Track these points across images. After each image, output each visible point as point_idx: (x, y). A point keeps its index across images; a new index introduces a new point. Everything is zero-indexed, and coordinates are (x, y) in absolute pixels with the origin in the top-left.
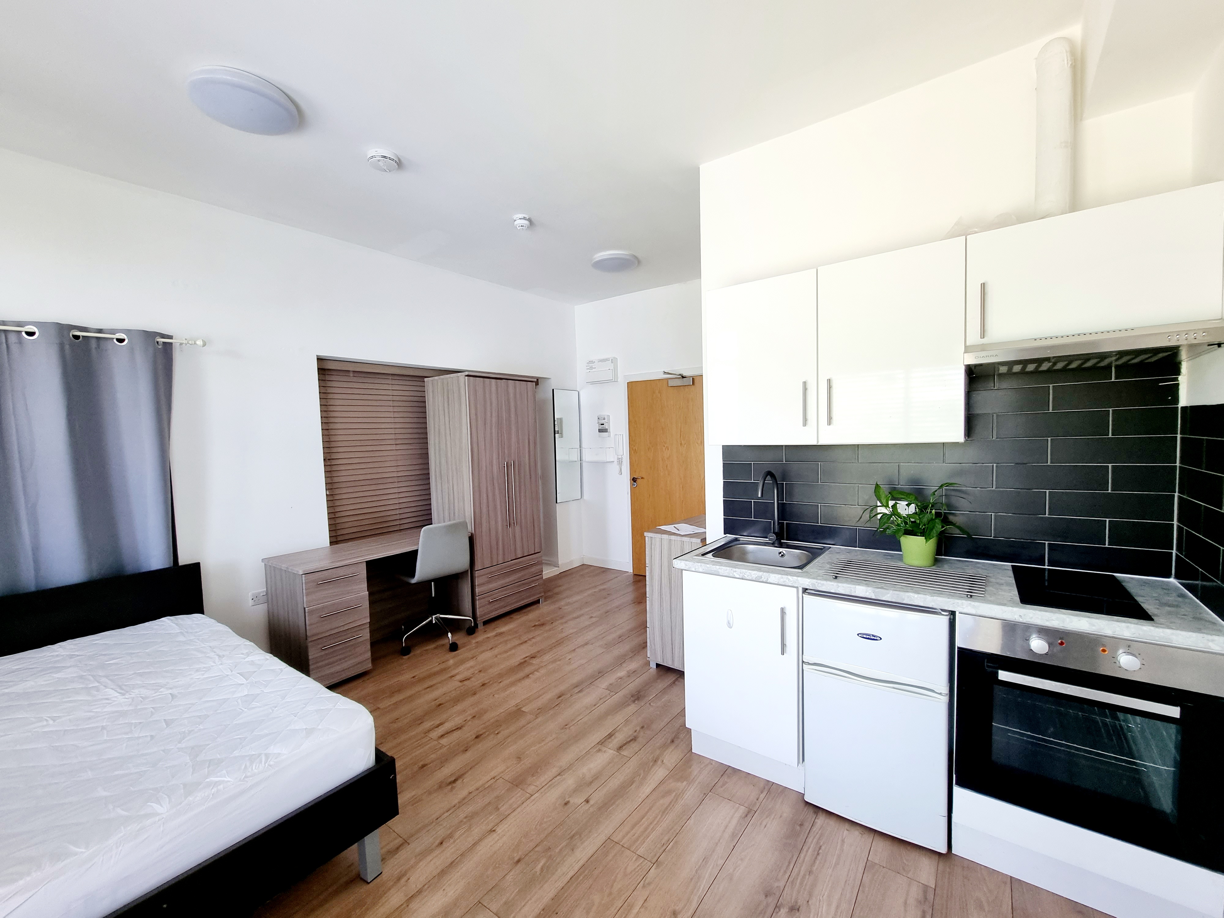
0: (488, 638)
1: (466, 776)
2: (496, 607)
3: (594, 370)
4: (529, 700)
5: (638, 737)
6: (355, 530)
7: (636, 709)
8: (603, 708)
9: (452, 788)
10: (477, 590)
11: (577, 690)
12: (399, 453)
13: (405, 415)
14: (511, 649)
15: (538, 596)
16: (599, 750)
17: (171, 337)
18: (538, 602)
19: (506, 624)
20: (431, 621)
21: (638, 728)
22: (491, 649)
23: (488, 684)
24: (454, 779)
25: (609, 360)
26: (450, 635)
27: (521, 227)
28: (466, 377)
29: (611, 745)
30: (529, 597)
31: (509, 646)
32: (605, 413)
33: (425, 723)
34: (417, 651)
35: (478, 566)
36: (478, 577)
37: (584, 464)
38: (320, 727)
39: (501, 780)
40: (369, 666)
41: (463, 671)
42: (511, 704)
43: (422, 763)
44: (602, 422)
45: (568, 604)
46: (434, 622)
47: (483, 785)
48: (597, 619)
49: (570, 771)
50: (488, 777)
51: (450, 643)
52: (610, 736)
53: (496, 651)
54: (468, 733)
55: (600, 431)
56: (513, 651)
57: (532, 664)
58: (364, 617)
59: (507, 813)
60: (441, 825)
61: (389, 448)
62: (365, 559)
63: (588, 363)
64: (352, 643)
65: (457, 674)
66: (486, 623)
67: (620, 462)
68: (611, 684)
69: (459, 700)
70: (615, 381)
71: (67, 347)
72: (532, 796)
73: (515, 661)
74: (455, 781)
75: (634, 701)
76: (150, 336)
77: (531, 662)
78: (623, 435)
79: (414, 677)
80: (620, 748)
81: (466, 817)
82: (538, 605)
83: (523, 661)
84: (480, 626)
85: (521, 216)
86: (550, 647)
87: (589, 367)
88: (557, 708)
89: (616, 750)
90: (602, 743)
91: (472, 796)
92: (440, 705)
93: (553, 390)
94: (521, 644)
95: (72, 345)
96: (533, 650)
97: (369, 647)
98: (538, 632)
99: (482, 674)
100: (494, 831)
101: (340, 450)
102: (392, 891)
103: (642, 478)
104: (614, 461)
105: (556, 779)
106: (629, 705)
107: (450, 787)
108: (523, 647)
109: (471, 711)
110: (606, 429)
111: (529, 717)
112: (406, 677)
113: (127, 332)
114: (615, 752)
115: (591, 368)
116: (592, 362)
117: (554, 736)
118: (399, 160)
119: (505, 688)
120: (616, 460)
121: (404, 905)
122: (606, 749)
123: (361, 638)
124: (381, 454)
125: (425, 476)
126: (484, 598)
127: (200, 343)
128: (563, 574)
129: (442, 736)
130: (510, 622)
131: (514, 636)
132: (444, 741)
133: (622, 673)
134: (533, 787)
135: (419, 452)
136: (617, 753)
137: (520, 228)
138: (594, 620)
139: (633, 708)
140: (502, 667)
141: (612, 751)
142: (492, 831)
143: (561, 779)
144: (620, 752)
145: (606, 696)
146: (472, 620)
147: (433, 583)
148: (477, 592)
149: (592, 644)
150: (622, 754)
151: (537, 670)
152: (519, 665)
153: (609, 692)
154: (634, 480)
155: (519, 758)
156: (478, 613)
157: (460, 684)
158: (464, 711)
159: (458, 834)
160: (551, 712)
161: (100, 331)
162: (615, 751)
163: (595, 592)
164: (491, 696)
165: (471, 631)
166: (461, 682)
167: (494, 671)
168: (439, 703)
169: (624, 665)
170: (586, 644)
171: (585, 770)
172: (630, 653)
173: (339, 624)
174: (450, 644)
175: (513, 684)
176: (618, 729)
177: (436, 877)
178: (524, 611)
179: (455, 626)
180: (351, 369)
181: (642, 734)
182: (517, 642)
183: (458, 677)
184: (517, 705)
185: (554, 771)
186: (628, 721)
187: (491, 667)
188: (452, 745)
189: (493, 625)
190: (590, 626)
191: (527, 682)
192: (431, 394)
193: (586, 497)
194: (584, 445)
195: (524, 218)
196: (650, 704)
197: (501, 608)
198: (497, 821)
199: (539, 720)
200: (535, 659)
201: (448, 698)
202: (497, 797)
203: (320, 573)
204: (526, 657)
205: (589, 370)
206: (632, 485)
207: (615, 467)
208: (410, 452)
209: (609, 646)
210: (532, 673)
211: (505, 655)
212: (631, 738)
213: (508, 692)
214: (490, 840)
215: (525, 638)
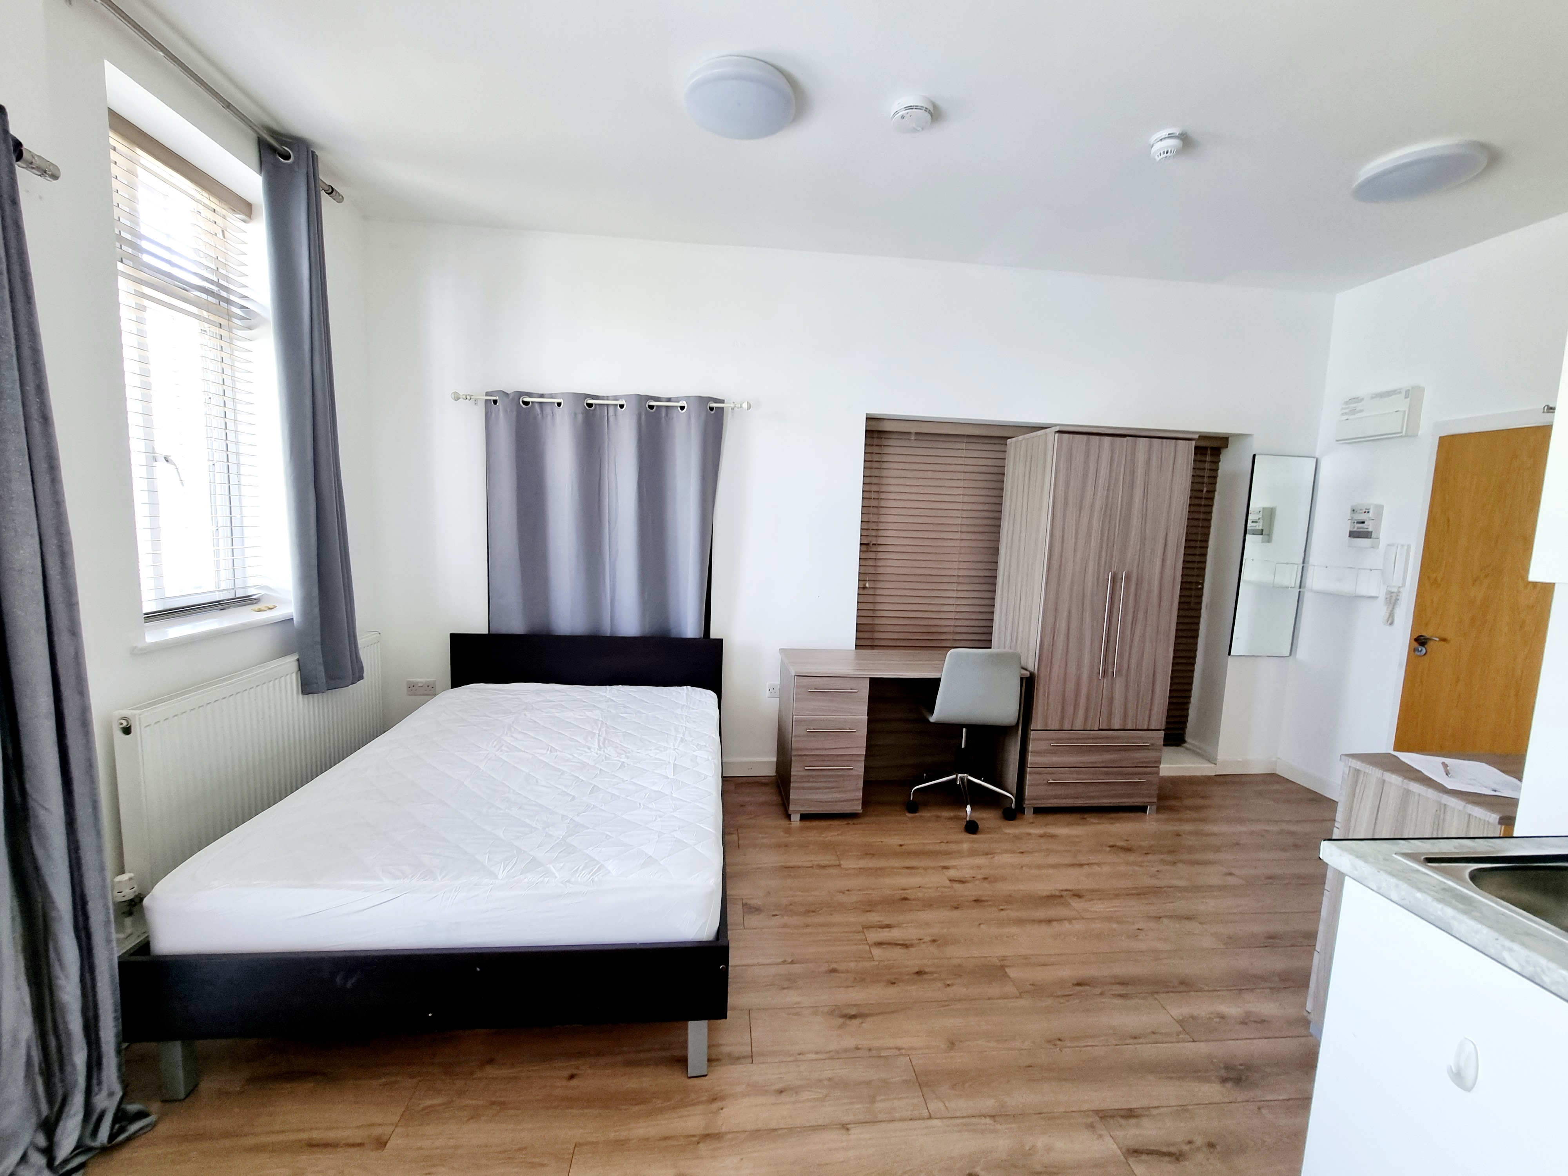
0: (1029, 834)
1: (869, 1019)
2: (1059, 792)
3: (1358, 415)
4: (1027, 961)
5: (1187, 1159)
6: (895, 636)
7: (1218, 1098)
8: (1148, 1051)
9: (844, 1023)
10: (1029, 758)
11: (1120, 990)
12: (963, 544)
13: (977, 492)
14: (1052, 866)
15: (1147, 800)
16: (1091, 1127)
17: (722, 402)
18: (1142, 809)
19: (1069, 824)
20: (955, 780)
21: (1199, 1141)
22: (1022, 853)
23: (986, 904)
24: (853, 1013)
25: (1400, 393)
26: (968, 808)
27: (1165, 155)
28: (1057, 435)
29: (1119, 1134)
30: (1129, 796)
31: (1052, 860)
32: (1372, 500)
33: (872, 914)
34: (926, 814)
35: (1037, 723)
36: (1033, 740)
37: (1308, 597)
38: (662, 862)
39: (904, 1060)
40: (858, 808)
41: (963, 866)
42: (995, 952)
43: (834, 966)
44: (1362, 517)
45: (1197, 833)
46: (958, 783)
47: (879, 1049)
48: (1242, 882)
49: (1013, 1125)
50: (892, 1043)
51: (968, 819)
52: (1130, 1114)
53: (1026, 859)
54: (910, 960)
55: (1353, 534)
56: (1051, 871)
57: (1069, 904)
58: (859, 746)
59: (881, 1117)
60: (798, 1066)
61: (951, 536)
62: (870, 675)
63: (1346, 403)
64: (839, 773)
65: (954, 867)
66: (1040, 811)
67: (1392, 600)
68: (1193, 1018)
69: (931, 905)
70: (1409, 434)
71: (643, 417)
72: (930, 1118)
73: (1045, 888)
74: (853, 1017)
75: (1224, 1080)
76: (703, 400)
77: (1070, 901)
78: (1409, 546)
79: (901, 845)
80: (1135, 1152)
81: (829, 1079)
82: (1142, 814)
83: (1057, 893)
84: (1029, 813)
85: (1164, 133)
86: (1117, 892)
87: (1347, 411)
88: (1062, 1001)
89: (1124, 1150)
90: (1104, 1115)
91: (859, 1053)
92: (906, 899)
93: (1254, 456)
94: (1073, 865)
95: (647, 413)
96: (1085, 884)
97: (861, 785)
98: (1111, 858)
99: (986, 884)
100: (848, 1129)
101: (889, 533)
102: (699, 1109)
103: (1444, 640)
104: (1377, 597)
105: (983, 1120)
106: (1207, 1080)
107: (841, 1021)
108: (1075, 872)
109: (935, 931)
110: (1368, 532)
111: (1010, 989)
112: (893, 841)
113: (687, 398)
114: (1119, 1152)
115: (1353, 411)
116: (1357, 400)
117: (1027, 1045)
118: (935, 106)
119: (1001, 923)
120: (1382, 595)
121: (694, 1139)
122: (1104, 1132)
123: (852, 771)
124: (944, 543)
125: (990, 580)
126: (1040, 773)
127: (745, 406)
128: (1218, 779)
129: (879, 944)
130: (1079, 824)
131: (1068, 848)
132: (877, 952)
133: (1232, 1009)
134: (940, 1105)
135: (987, 544)
136: (1122, 1158)
137: (1160, 157)
138: (1231, 880)
139: (1211, 1091)
140: (1022, 887)
141: (1115, 1146)
142: (845, 1127)
143: (992, 1127)
144: (1131, 1161)
145: (1167, 1034)
146: (1014, 799)
147: (964, 729)
148: (1029, 761)
149: (1201, 923)
150: (1133, 1167)
151: (1070, 920)
152: (1048, 897)
153: (1180, 1029)
154: (1420, 641)
155: (952, 1044)
156: (1028, 791)
157: (948, 883)
158: (928, 924)
159: (805, 1095)
160: (1048, 1002)
161: (669, 400)
162: (1120, 1149)
163: (1266, 831)
164: (977, 923)
165: (1012, 814)
166: (950, 880)
167: (1005, 888)
168: (906, 896)
169: (1247, 996)
170: (1189, 918)
171: (1041, 1142)
172: (1277, 979)
173: (829, 745)
174: (967, 821)
175: (1020, 922)
176: (1155, 1112)
177: (747, 1133)
178: (1113, 815)
179: (984, 799)
180: (913, 430)
181: (1200, 1157)
182: (1069, 860)
183: (952, 873)
184: (1004, 958)
185: (988, 1104)
186: (1186, 1110)
187: (1003, 879)
188: (882, 964)
189: (1050, 818)
190: (1220, 888)
191: (1044, 930)
192: (1012, 464)
193: (1302, 652)
194: (1313, 559)
195: (1171, 136)
196: (1259, 1108)
197: (1067, 797)
198: (861, 1117)
199: (1022, 1002)
200: (1079, 900)
201: (920, 895)
202: (885, 1082)
203: (813, 679)
204: (1066, 890)
205: (1345, 417)
206: (1412, 651)
207: (1380, 609)
208: (980, 544)
209: (1233, 942)
210: (1060, 920)
211: (1034, 872)
212: (1172, 1149)
213: (1006, 930)
214: (834, 1138)
215: (1082, 859)
